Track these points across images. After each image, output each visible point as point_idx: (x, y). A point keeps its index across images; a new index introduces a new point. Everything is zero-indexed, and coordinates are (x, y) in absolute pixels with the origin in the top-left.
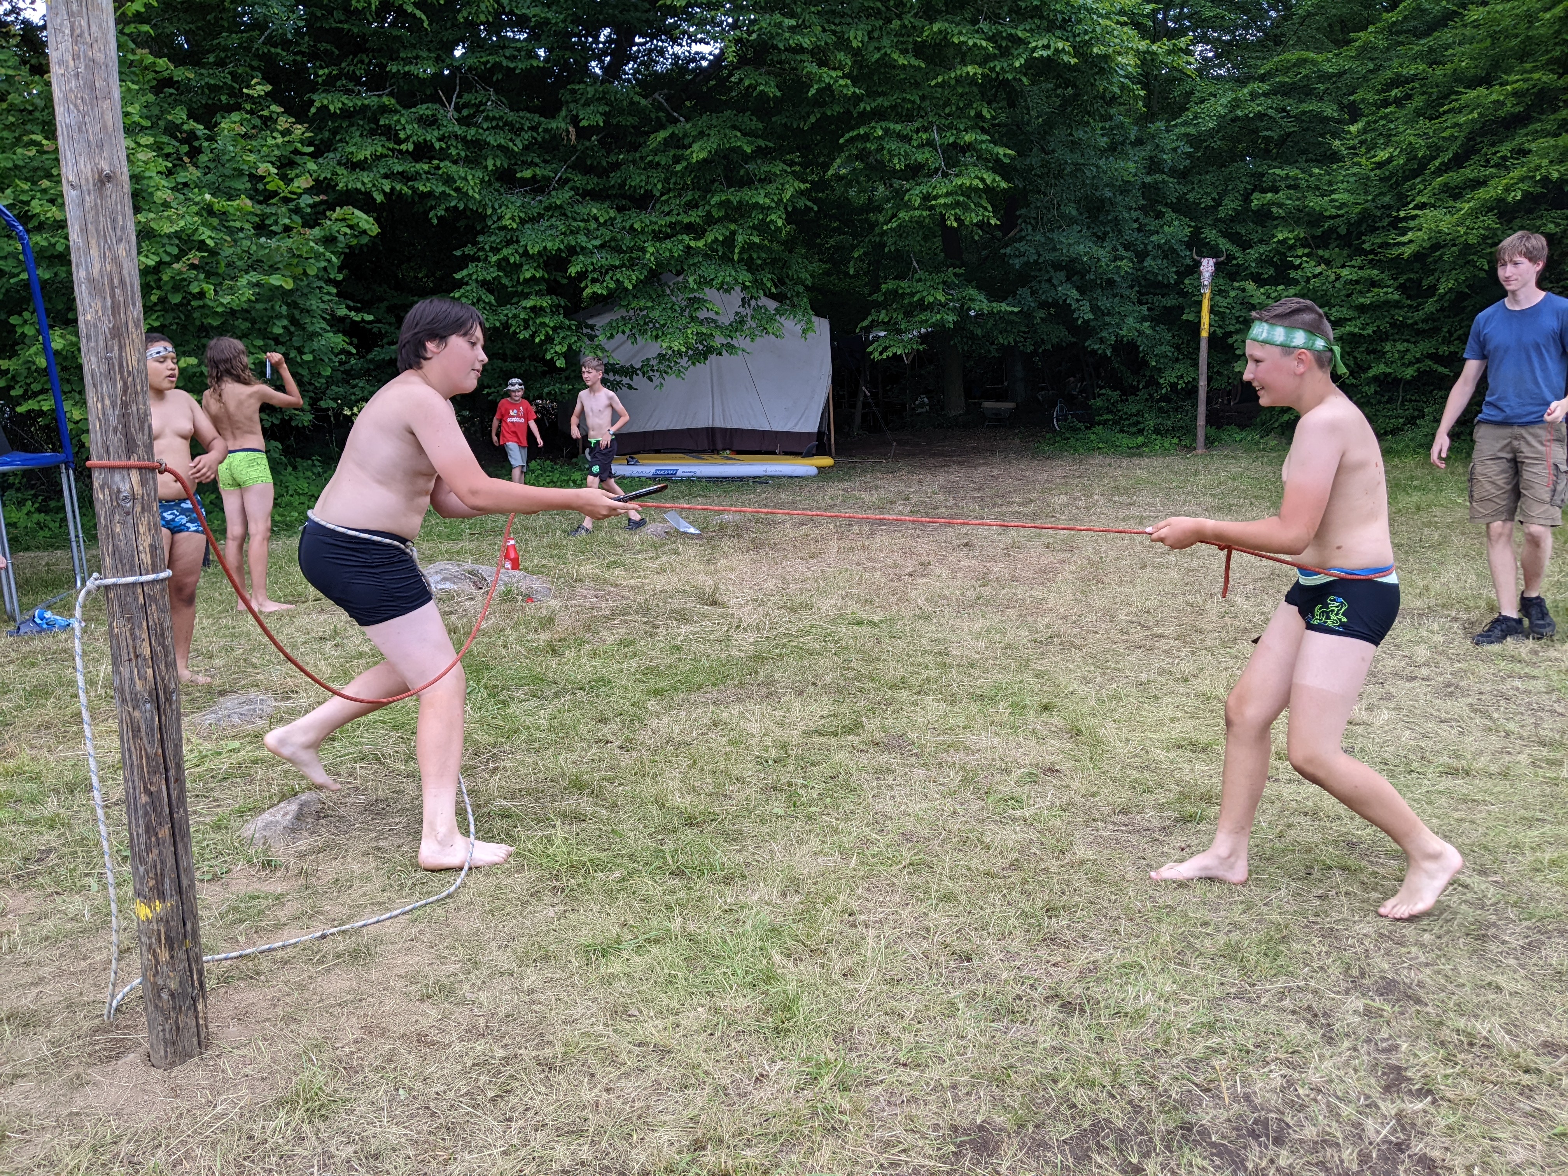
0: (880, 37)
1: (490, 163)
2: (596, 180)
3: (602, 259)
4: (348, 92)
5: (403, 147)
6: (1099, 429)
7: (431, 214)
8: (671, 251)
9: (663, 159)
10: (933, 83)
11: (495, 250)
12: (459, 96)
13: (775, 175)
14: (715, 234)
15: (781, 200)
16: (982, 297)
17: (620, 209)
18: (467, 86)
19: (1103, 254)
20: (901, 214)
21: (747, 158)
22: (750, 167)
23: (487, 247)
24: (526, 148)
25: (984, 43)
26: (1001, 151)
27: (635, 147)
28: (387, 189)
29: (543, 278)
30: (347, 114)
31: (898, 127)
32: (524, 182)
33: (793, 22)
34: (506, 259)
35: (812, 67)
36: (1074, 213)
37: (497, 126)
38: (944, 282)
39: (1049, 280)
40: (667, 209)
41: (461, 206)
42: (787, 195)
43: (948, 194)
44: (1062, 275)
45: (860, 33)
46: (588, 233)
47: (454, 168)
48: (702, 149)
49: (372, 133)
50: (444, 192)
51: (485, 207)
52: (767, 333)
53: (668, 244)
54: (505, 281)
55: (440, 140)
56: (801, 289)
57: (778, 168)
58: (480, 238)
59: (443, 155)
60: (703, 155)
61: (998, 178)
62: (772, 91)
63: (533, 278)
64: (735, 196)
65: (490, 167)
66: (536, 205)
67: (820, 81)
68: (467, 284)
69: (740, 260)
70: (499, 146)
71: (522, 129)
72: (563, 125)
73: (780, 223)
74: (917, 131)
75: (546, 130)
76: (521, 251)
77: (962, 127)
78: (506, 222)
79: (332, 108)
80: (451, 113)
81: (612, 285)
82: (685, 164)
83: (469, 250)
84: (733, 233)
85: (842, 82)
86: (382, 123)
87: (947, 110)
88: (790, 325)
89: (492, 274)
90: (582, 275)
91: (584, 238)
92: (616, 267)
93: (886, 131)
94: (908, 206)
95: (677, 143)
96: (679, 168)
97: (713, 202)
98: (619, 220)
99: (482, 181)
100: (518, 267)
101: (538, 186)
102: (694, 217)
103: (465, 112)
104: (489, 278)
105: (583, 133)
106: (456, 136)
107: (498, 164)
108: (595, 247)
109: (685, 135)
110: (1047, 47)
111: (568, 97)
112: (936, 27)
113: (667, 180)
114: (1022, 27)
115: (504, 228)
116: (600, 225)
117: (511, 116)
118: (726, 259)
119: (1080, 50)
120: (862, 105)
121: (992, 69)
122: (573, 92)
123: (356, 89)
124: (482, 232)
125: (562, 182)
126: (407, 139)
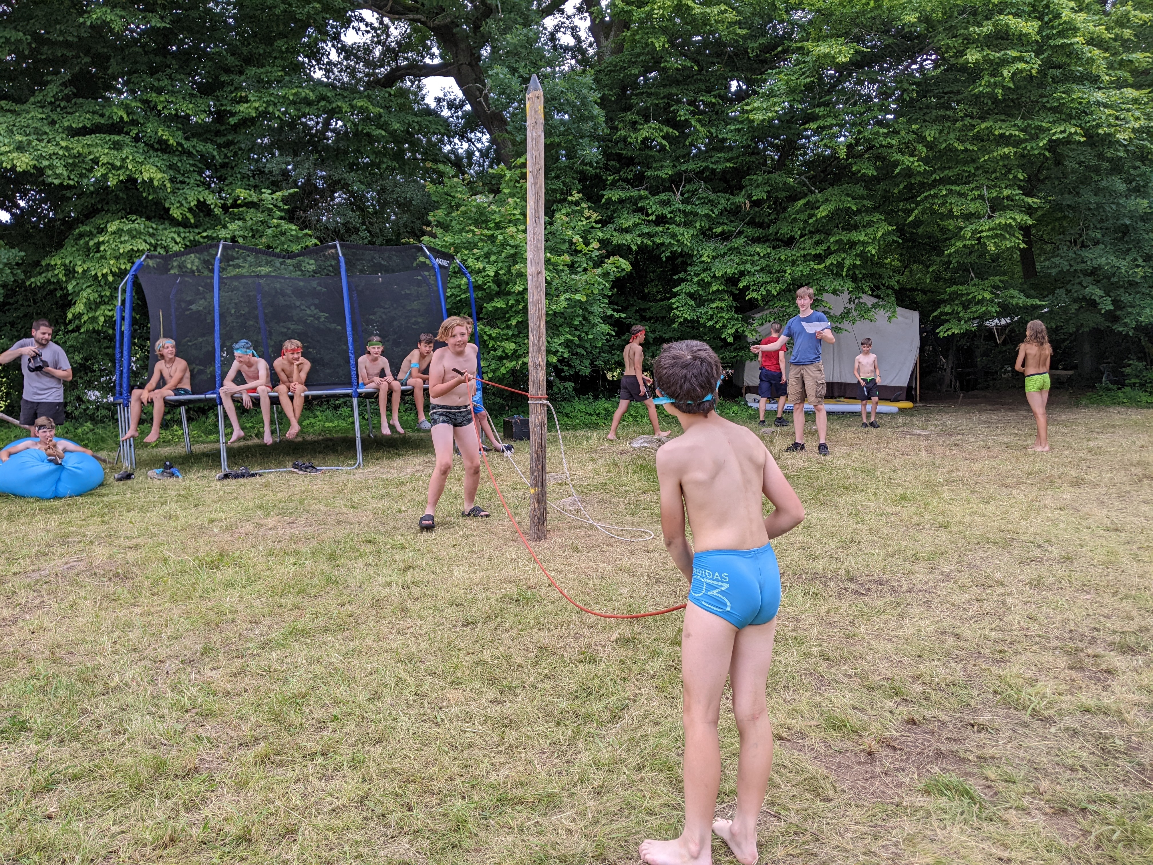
0: (948, 133)
1: (698, 225)
2: (761, 231)
3: (760, 278)
4: (623, 189)
5: (650, 218)
6: (1128, 389)
7: (662, 255)
8: (802, 272)
9: (802, 217)
10: (983, 160)
11: (697, 275)
12: (684, 187)
13: (873, 222)
14: (832, 260)
15: (875, 238)
16: (1020, 295)
17: (774, 248)
18: (688, 181)
19: (1123, 265)
20: (959, 244)
21: (856, 213)
22: (857, 218)
23: (693, 273)
24: (721, 214)
25: (1017, 133)
26: (1030, 200)
27: (786, 210)
28: (639, 243)
29: (724, 290)
30: (621, 201)
31: (958, 188)
32: (717, 235)
33: (886, 131)
34: (703, 280)
35: (897, 156)
36: (1099, 236)
37: (704, 203)
38: (992, 286)
39: (1080, 283)
40: (802, 246)
41: (680, 250)
42: (880, 234)
43: (989, 230)
44: (1089, 279)
45: (933, 132)
46: (753, 263)
47: (677, 228)
48: (824, 210)
49: (634, 211)
50: (670, 243)
51: (693, 250)
52: (865, 319)
53: (801, 267)
54: (701, 292)
55: (670, 213)
56: (890, 292)
57: (876, 217)
58: (689, 268)
59: (672, 221)
60: (825, 214)
61: (1027, 218)
62: (871, 172)
63: (718, 290)
64: (845, 236)
65: (698, 227)
66: (722, 248)
67: (902, 164)
68: (679, 295)
69: (847, 275)
70: (704, 214)
71: (718, 203)
72: (743, 200)
73: (874, 252)
74: (972, 190)
75: (733, 203)
76: (712, 275)
77: (1003, 186)
78: (704, 258)
79: (613, 198)
80: (678, 197)
81: (764, 293)
82: (815, 219)
83: (682, 275)
84: (844, 259)
85: (916, 164)
86: (639, 205)
87: (994, 176)
88: (881, 314)
89: (694, 288)
90: (747, 288)
91: (750, 266)
92: (768, 282)
93: (950, 191)
94: (964, 238)
95: (811, 206)
96: (811, 221)
97: (832, 240)
98: (773, 254)
99: (692, 235)
100: (709, 284)
101: (725, 237)
102: (820, 250)
103: (686, 196)
104: (692, 291)
105: (753, 204)
106: (680, 210)
107: (703, 225)
108: (756, 271)
109: (817, 201)
110: (1063, 132)
111: (747, 182)
112: (984, 125)
113: (804, 228)
114: (1046, 120)
115: (703, 262)
116: (761, 258)
117: (713, 196)
118: (838, 275)
119: (1088, 132)
120: (932, 177)
121: (1024, 149)
122: (750, 180)
123: (627, 187)
124: (691, 265)
125: (740, 233)
126: (652, 214)
